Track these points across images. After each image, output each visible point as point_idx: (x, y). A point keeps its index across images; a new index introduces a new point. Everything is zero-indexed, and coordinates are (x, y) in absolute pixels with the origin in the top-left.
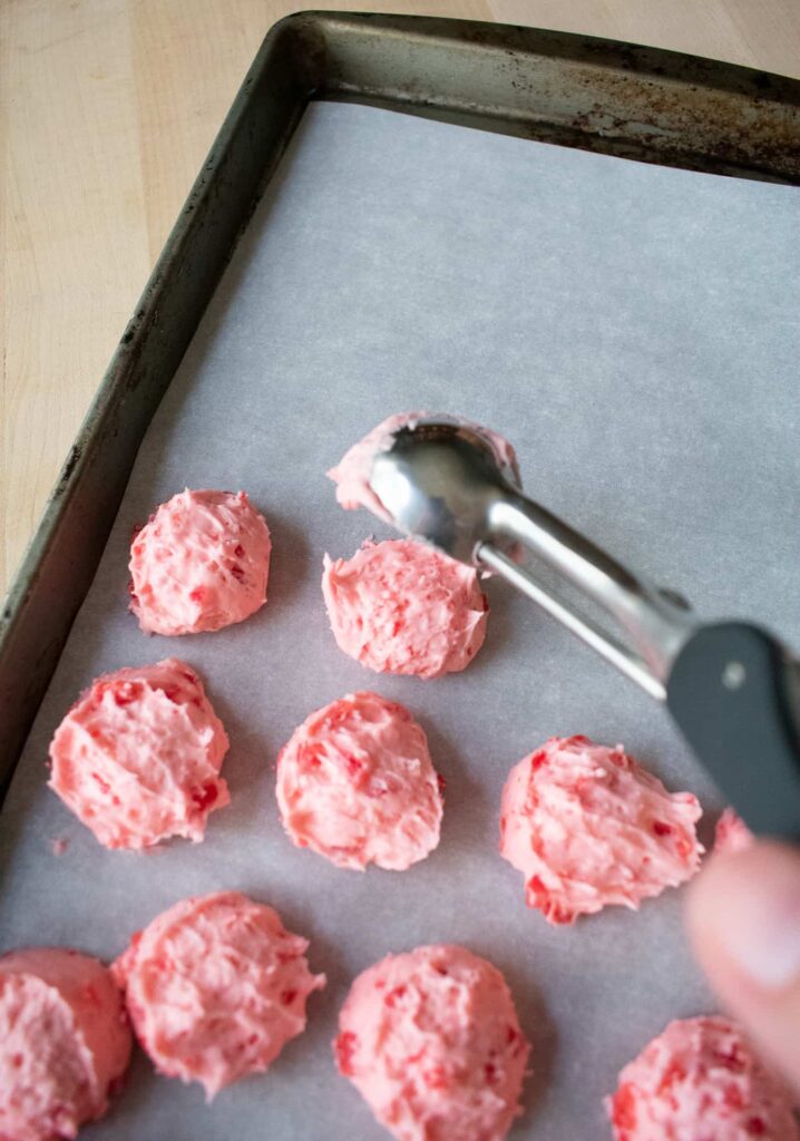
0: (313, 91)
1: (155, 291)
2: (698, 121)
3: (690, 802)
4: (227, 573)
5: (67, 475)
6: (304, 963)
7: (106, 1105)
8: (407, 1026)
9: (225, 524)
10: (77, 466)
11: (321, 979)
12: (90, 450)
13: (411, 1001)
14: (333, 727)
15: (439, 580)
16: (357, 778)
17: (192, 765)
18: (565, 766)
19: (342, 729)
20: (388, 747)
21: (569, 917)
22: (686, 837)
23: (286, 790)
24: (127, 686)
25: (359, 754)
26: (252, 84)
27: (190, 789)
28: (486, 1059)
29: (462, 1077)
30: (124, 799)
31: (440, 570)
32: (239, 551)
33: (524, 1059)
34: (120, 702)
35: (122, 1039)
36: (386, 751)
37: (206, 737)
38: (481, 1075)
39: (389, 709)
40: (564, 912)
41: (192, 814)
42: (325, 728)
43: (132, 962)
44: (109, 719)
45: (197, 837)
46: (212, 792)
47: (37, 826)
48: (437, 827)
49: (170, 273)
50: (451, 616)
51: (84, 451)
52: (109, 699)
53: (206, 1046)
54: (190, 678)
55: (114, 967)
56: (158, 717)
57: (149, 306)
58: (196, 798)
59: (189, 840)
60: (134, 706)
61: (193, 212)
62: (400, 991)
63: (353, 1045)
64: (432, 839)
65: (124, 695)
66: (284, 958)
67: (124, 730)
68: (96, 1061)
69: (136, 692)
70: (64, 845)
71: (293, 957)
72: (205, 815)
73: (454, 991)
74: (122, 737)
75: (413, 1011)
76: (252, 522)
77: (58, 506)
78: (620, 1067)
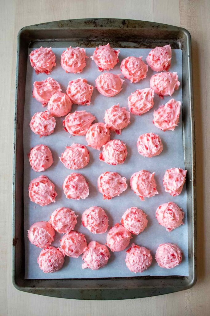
0: (30, 43)
1: (16, 108)
2: (112, 34)
3: (125, 179)
4: (46, 161)
5: (15, 149)
6: (75, 214)
7: (54, 239)
8: (90, 220)
9: (43, 153)
10: (15, 147)
11: (78, 216)
12: (16, 143)
13: (90, 217)
14: (69, 182)
15: (79, 154)
16: (75, 189)
17: (50, 192)
18: (105, 178)
19: (71, 181)
20: (78, 182)
21: (111, 198)
22: (125, 184)
23: (65, 192)
24: (37, 183)
25: (74, 185)
26: (18, 52)
27: (51, 195)
28: (102, 221)
29: (99, 224)
30: (42, 200)
31: (79, 152)
32: (47, 157)
33: (107, 219)
34: (36, 186)
35: (53, 231)
36: (78, 183)
37: (51, 187)
38: (102, 223)
39: (77, 175)
40: (110, 198)
41: (53, 199)
42: (68, 182)
43: (51, 221)
44: (36, 189)
45: (55, 202)
46: (54, 194)
47: (30, 206)
48: (88, 192)
49: (18, 104)
50: (82, 159)
51: (15, 144)
52: (34, 186)
53: (65, 229)
54: (45, 178)
55: (49, 222)
56: (43, 187)
57: (16, 112)
58: (53, 197)
59: (54, 202)
60: (39, 186)
61: (17, 88)
62: (88, 215)
63: (84, 223)
64: (88, 194)
65: (37, 185)
66: (72, 215)
67: (39, 190)
68: (51, 235)
69: (38, 184)
70: (35, 207)
71: (73, 214)
72: (55, 198)
73: (96, 213)
74: (39, 191)
75: (90, 218)
76: (47, 151)
77: (15, 154)
78: (122, 216)
